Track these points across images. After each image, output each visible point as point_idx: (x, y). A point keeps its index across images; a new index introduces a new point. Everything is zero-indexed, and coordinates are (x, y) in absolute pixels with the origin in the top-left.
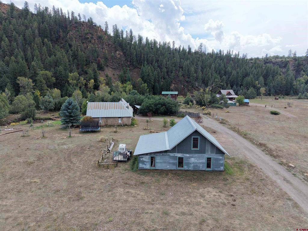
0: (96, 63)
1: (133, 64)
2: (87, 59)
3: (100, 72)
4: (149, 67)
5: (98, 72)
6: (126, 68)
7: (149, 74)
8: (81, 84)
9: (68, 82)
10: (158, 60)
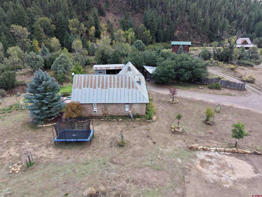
0: (97, 8)
1: (135, 8)
2: (88, 3)
3: (101, 18)
4: (153, 11)
5: (99, 18)
6: (128, 12)
7: (152, 19)
8: (82, 31)
9: (68, 29)
10: (162, 3)
